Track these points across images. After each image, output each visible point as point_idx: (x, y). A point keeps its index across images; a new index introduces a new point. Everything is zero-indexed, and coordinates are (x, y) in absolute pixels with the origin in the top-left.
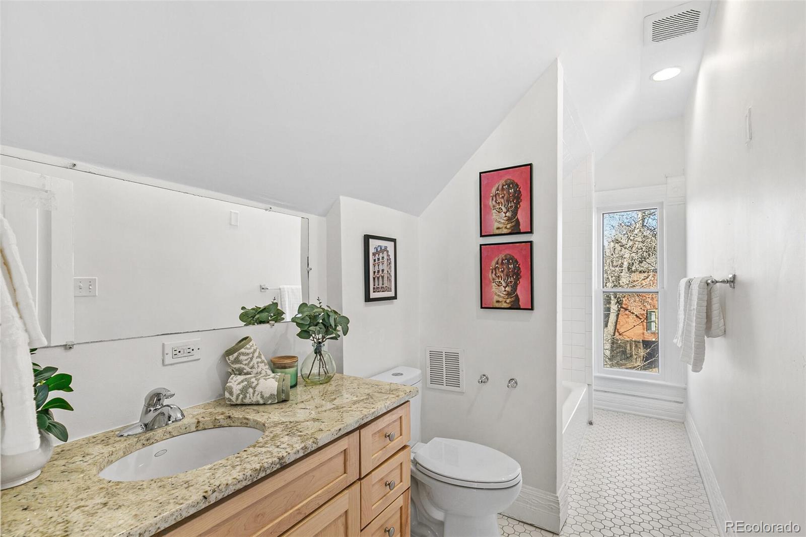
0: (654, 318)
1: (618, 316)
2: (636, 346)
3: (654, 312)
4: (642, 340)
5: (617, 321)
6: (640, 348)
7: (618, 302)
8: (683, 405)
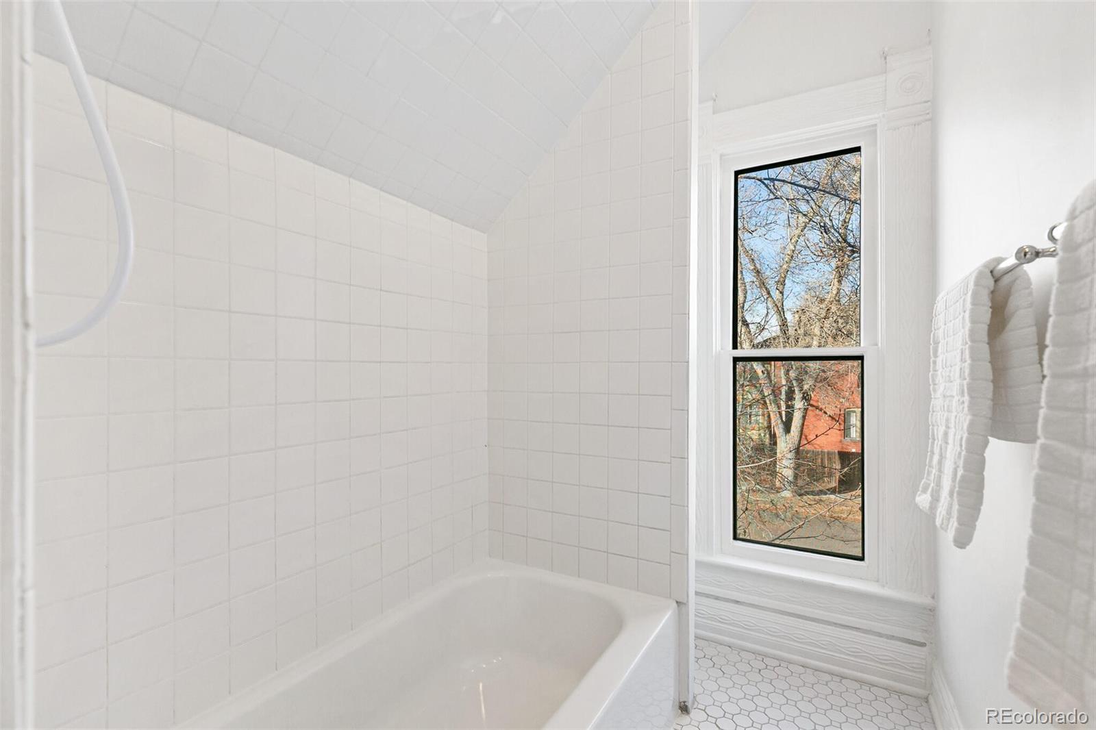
0: (855, 420)
1: (804, 417)
2: (830, 459)
3: (854, 412)
4: (839, 452)
5: (803, 424)
6: (835, 463)
7: (804, 398)
8: (924, 649)
